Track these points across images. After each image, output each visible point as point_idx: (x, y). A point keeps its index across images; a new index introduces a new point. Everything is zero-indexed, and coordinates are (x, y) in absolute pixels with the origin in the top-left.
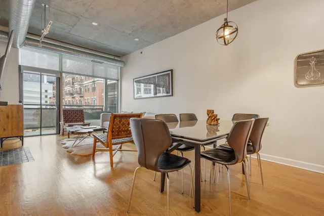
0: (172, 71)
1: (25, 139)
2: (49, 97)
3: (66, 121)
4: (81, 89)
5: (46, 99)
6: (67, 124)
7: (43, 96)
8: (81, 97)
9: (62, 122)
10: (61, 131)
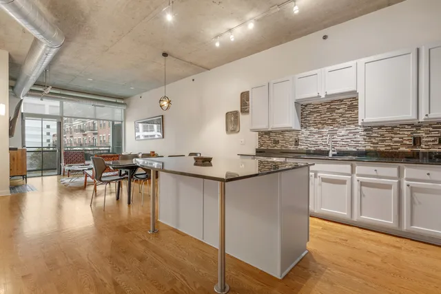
0: (162, 116)
1: (28, 179)
2: (52, 134)
3: (66, 163)
4: (94, 124)
5: (48, 137)
6: (67, 165)
7: (44, 133)
8: (95, 134)
9: (63, 164)
10: (62, 172)
